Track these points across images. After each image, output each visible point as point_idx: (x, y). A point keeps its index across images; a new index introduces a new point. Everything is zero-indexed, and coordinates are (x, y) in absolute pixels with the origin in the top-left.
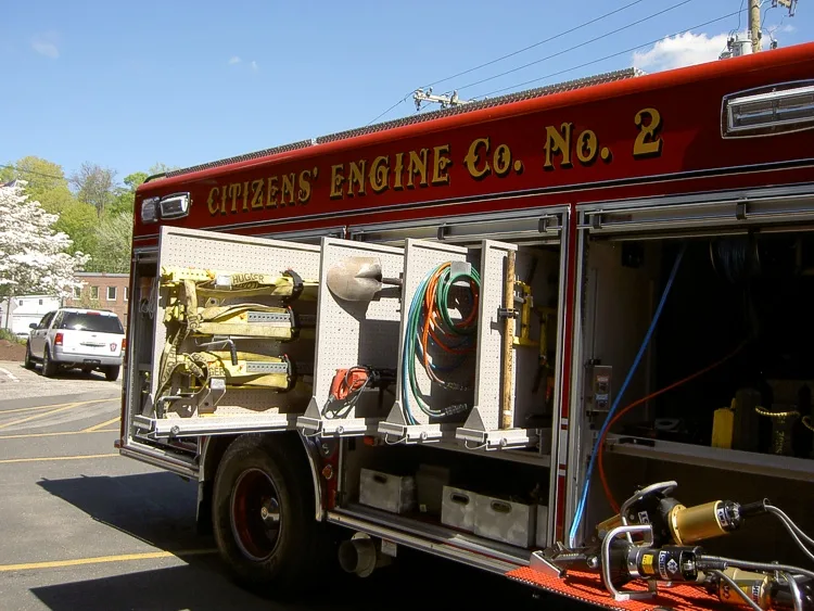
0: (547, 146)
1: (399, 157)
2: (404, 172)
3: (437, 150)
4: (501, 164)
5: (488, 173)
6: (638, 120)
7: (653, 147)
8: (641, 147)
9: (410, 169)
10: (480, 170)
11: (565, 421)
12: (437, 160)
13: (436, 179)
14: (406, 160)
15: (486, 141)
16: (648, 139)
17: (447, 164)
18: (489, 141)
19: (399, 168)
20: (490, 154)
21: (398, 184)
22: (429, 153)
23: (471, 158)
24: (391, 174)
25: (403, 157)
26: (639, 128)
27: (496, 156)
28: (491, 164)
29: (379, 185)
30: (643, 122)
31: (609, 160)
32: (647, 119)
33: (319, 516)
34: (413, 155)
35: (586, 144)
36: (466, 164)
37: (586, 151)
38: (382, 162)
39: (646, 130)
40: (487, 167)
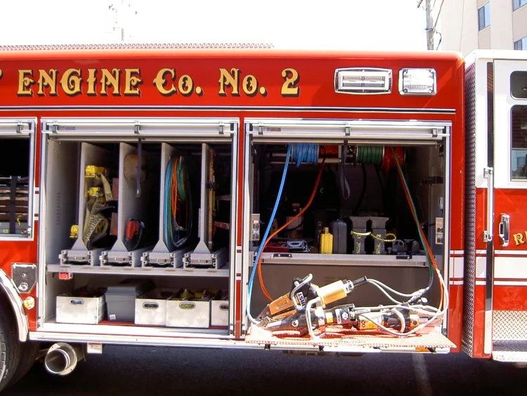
0: (221, 81)
1: (92, 72)
2: (97, 84)
3: (128, 71)
4: (185, 87)
5: (173, 92)
6: (284, 74)
7: (294, 91)
8: (285, 90)
9: (103, 81)
10: (167, 89)
11: (240, 248)
12: (128, 78)
13: (127, 91)
14: (98, 75)
15: (172, 71)
16: (290, 86)
17: (138, 82)
18: (175, 71)
19: (91, 80)
20: (175, 81)
21: (91, 90)
22: (120, 72)
23: (159, 80)
24: (84, 84)
25: (95, 73)
26: (285, 79)
27: (181, 82)
28: (176, 86)
29: (73, 89)
30: (287, 76)
31: (265, 94)
32: (289, 74)
33: (23, 338)
34: (105, 72)
35: (249, 83)
36: (155, 84)
37: (249, 87)
38: (73, 74)
39: (289, 81)
40: (173, 89)
